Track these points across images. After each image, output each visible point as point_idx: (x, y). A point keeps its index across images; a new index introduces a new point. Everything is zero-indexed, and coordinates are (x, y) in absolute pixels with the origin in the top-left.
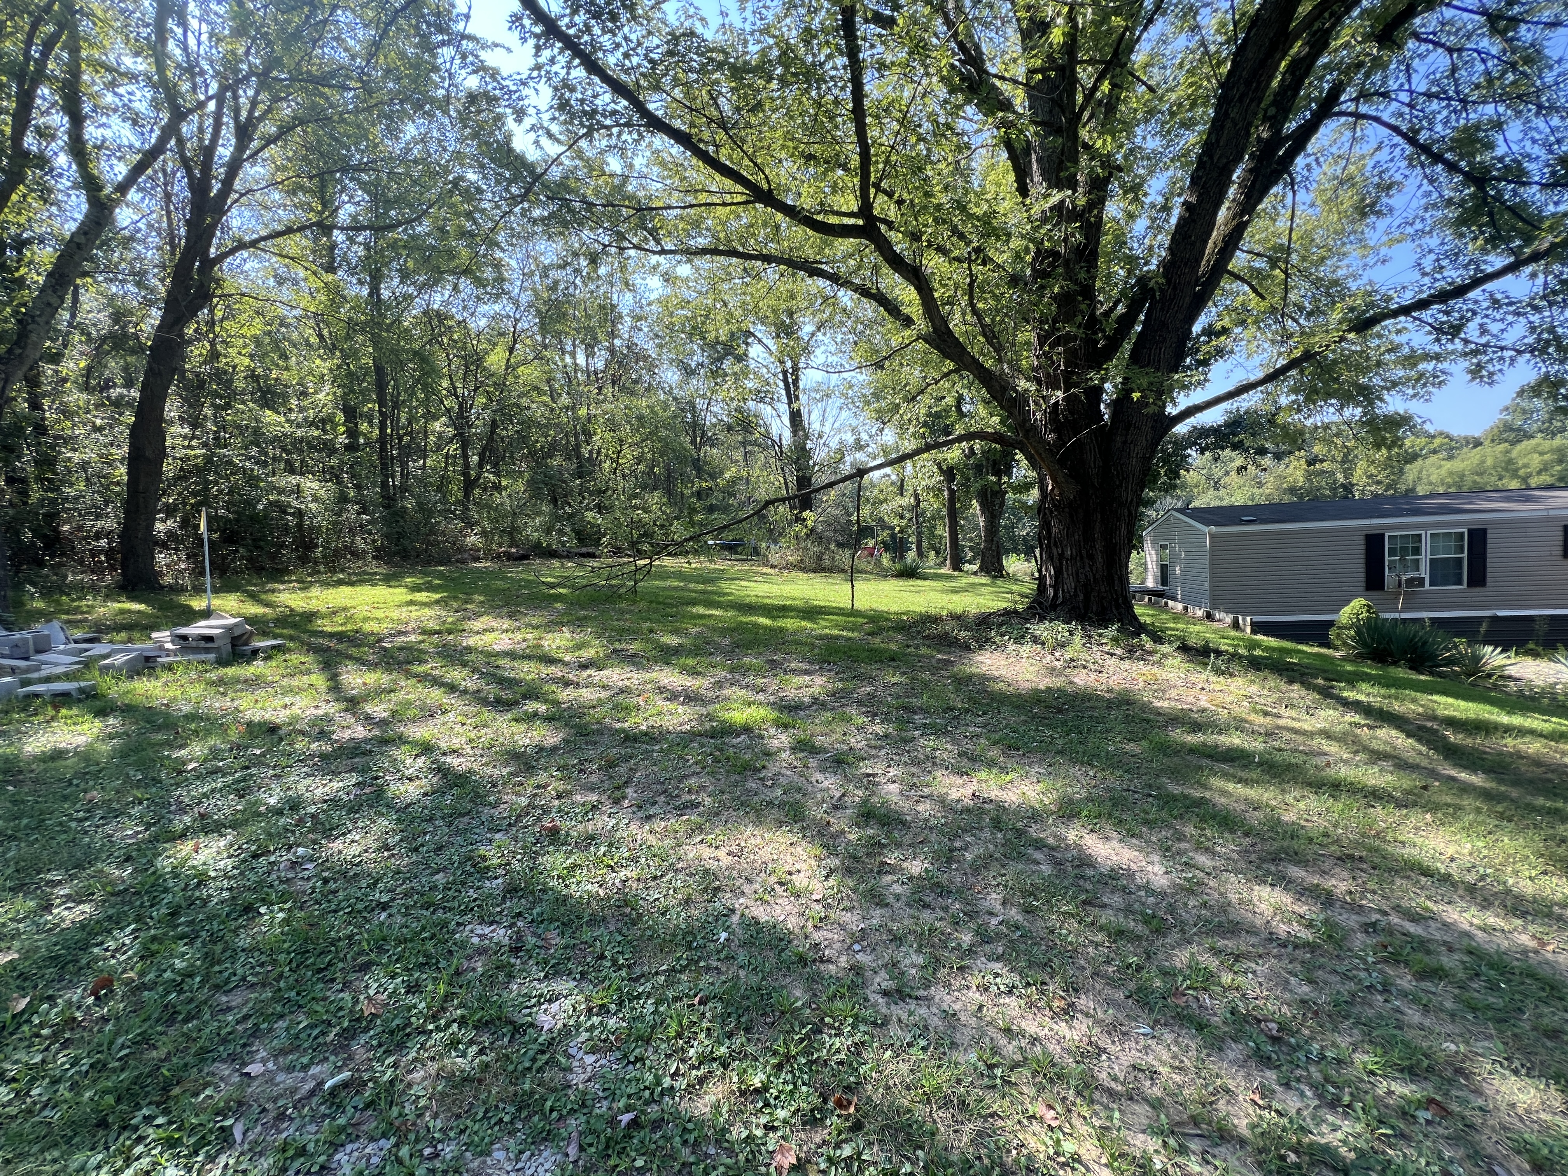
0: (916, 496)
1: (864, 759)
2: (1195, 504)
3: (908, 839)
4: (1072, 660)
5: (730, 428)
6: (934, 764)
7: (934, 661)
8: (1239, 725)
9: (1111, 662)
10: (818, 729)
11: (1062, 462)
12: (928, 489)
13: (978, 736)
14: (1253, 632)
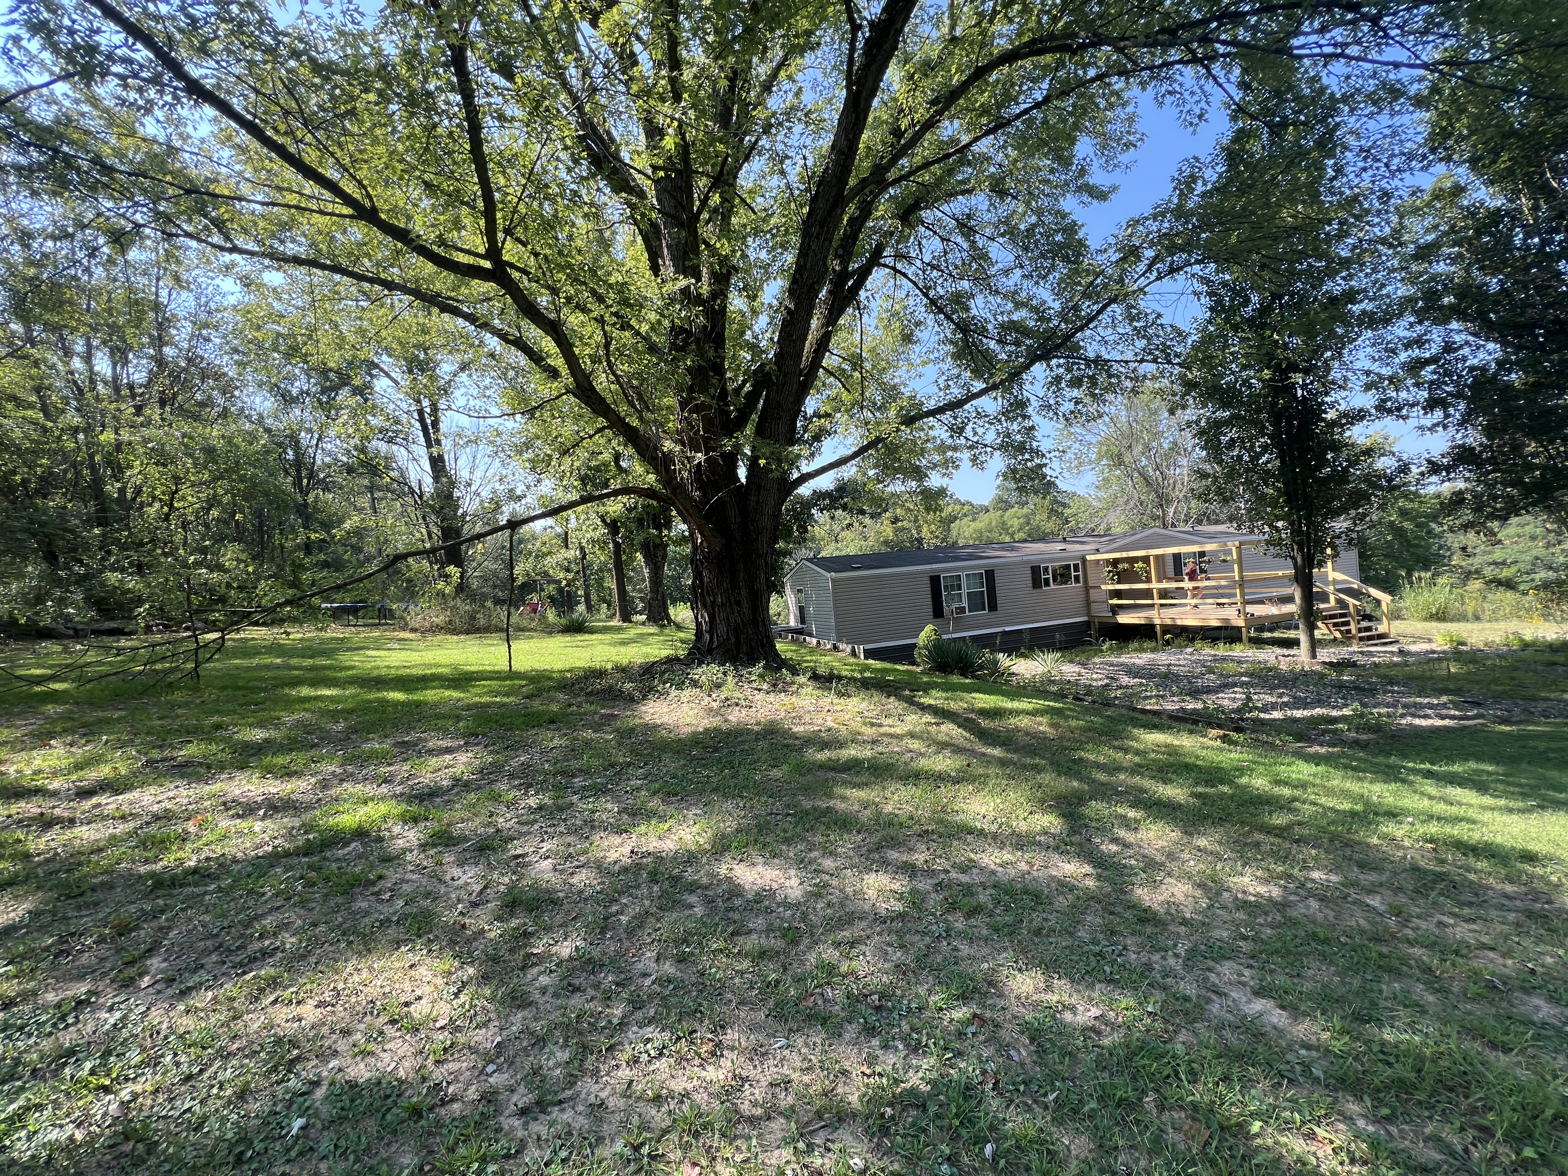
0: (582, 549)
1: (512, 839)
2: (823, 554)
3: (559, 919)
4: (727, 699)
5: (350, 470)
6: (593, 828)
7: (597, 717)
8: (855, 739)
9: (759, 696)
10: (458, 815)
11: (708, 518)
12: (593, 541)
13: (638, 789)
14: (866, 658)
